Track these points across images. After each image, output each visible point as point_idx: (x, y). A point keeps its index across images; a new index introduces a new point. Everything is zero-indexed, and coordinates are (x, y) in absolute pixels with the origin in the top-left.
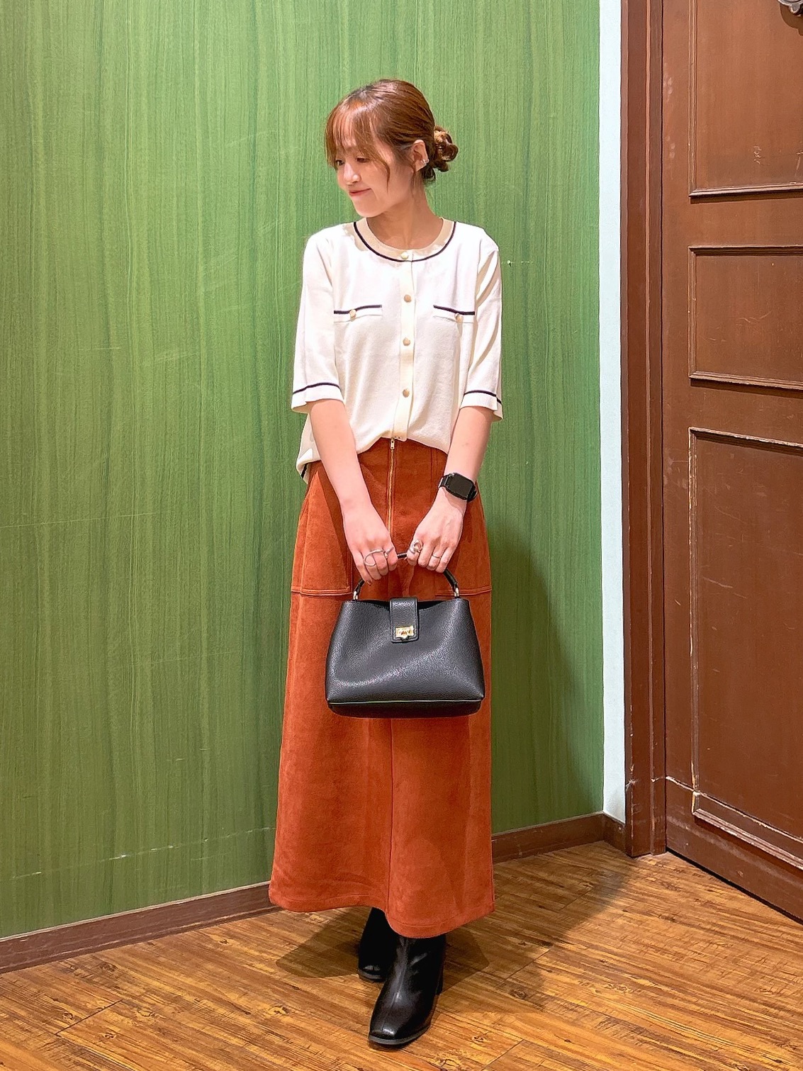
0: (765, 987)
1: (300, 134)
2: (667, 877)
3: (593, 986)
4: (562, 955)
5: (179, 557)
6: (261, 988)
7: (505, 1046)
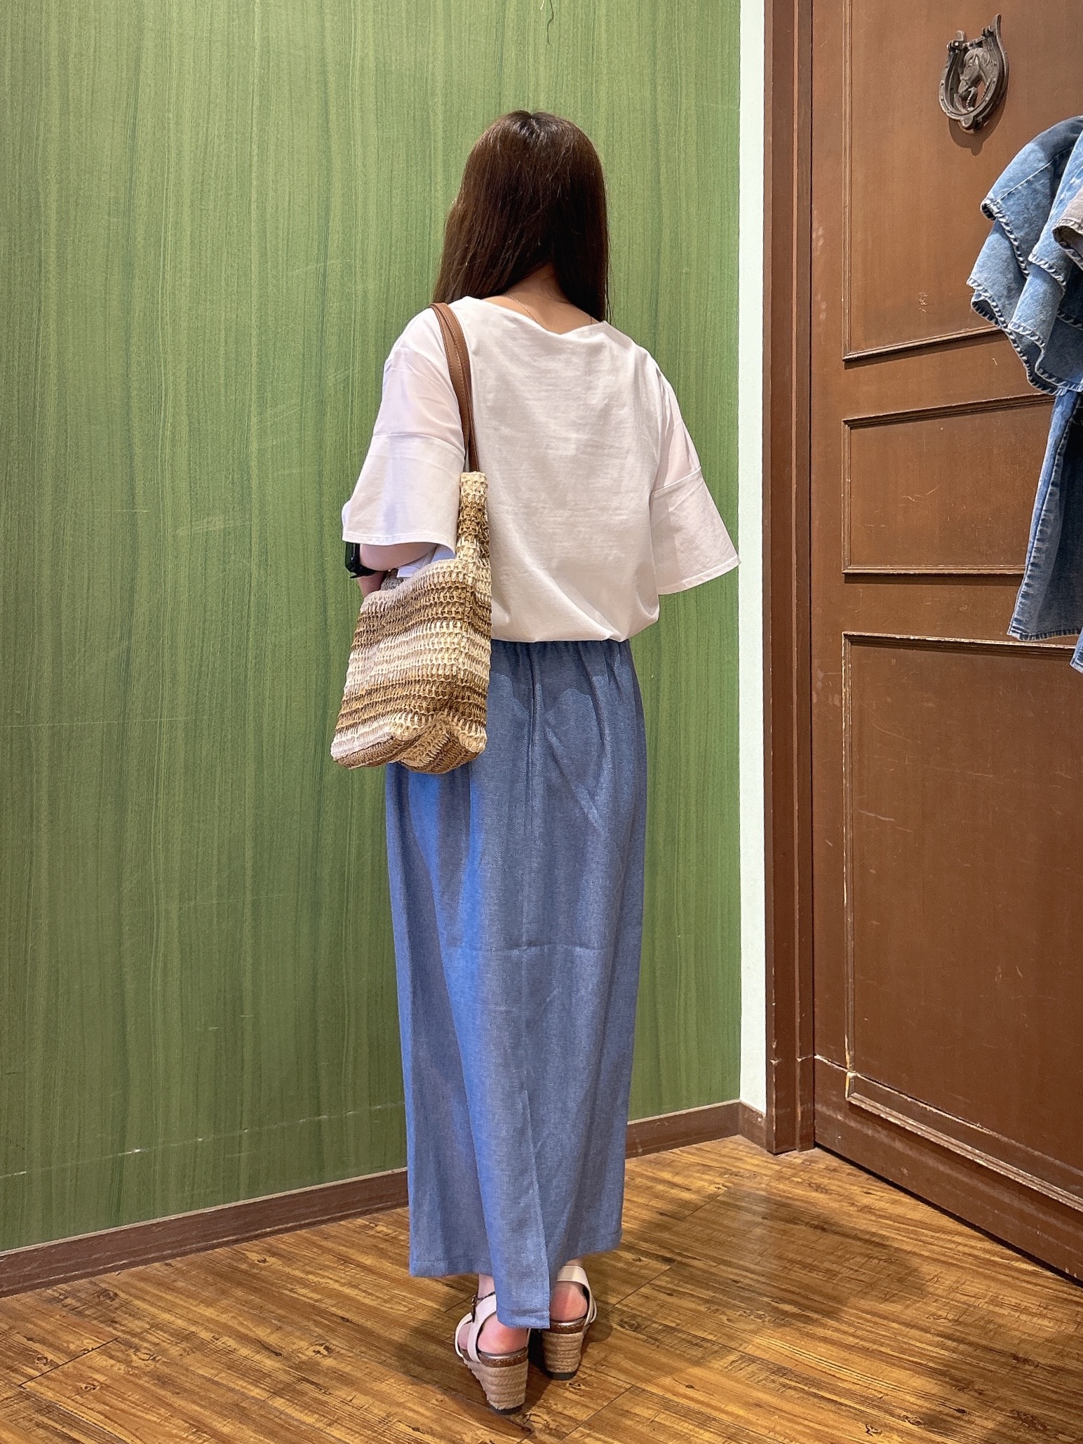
0: (940, 1313)
1: (381, 267)
2: (815, 1176)
3: (724, 1313)
4: (687, 1274)
5: (218, 774)
6: (299, 1320)
7: (608, 1394)
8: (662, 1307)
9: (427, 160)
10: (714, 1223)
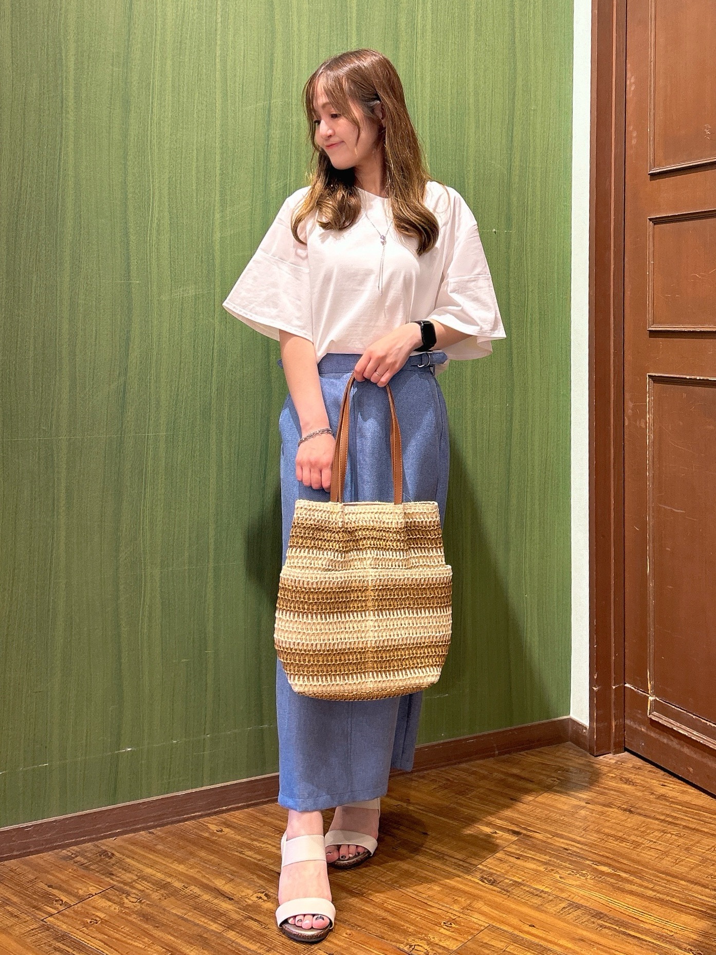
2: (625, 773)
3: (557, 872)
4: (529, 843)
5: (190, 474)
6: (247, 874)
7: (472, 931)
8: (512, 867)
9: (345, 27)
10: (551, 806)
